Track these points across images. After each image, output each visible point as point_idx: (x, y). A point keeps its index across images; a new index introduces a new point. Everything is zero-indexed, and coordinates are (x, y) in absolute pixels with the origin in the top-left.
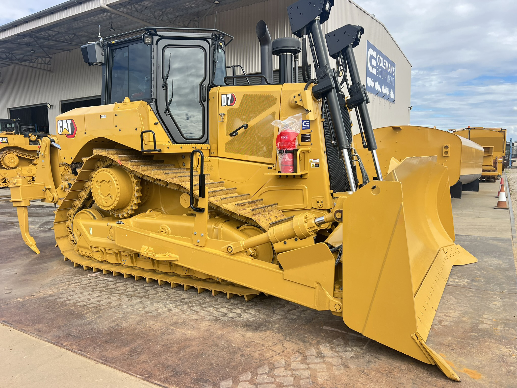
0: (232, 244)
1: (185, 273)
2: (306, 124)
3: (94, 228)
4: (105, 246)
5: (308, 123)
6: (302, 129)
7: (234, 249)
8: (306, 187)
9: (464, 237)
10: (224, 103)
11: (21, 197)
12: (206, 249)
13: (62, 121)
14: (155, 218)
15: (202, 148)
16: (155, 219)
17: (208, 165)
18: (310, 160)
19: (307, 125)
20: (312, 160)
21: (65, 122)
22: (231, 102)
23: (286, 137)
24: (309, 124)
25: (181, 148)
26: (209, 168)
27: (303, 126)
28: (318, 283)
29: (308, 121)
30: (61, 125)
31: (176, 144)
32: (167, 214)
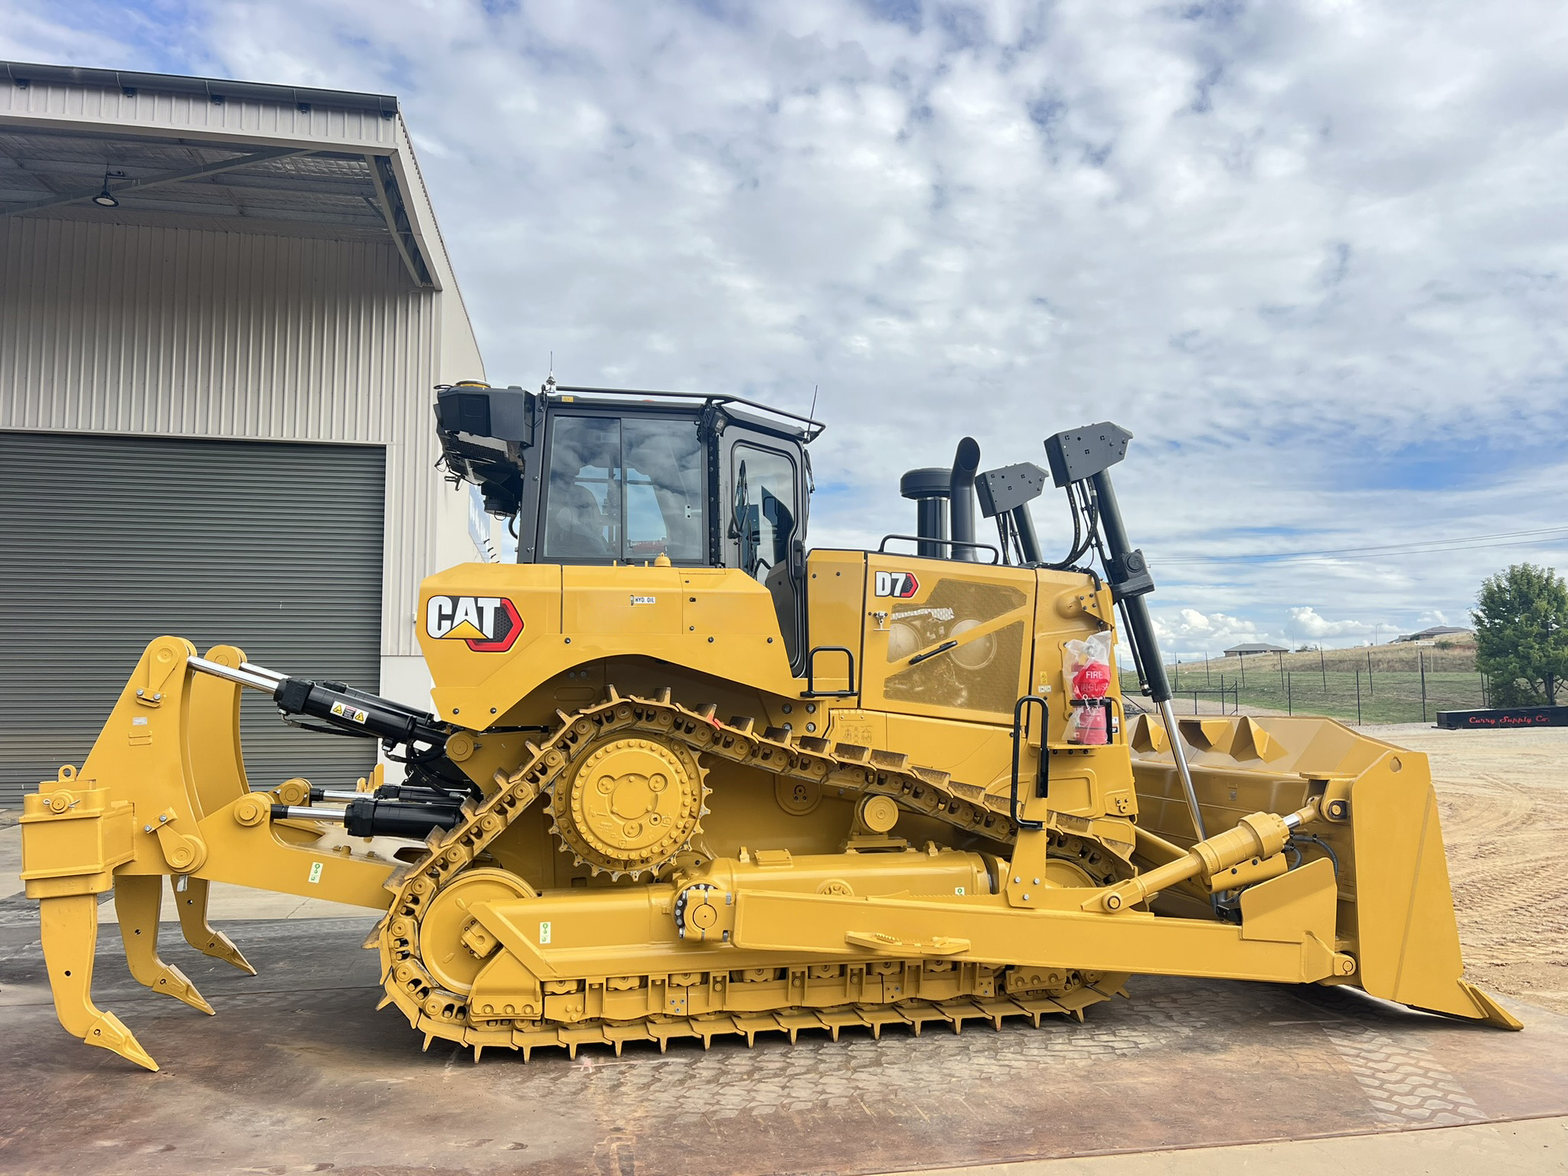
0: (1117, 892)
4: (610, 971)
7: (1123, 899)
8: (1089, 769)
10: (883, 589)
17: (856, 729)
22: (903, 590)
23: (1100, 675)
26: (860, 736)
28: (1309, 933)
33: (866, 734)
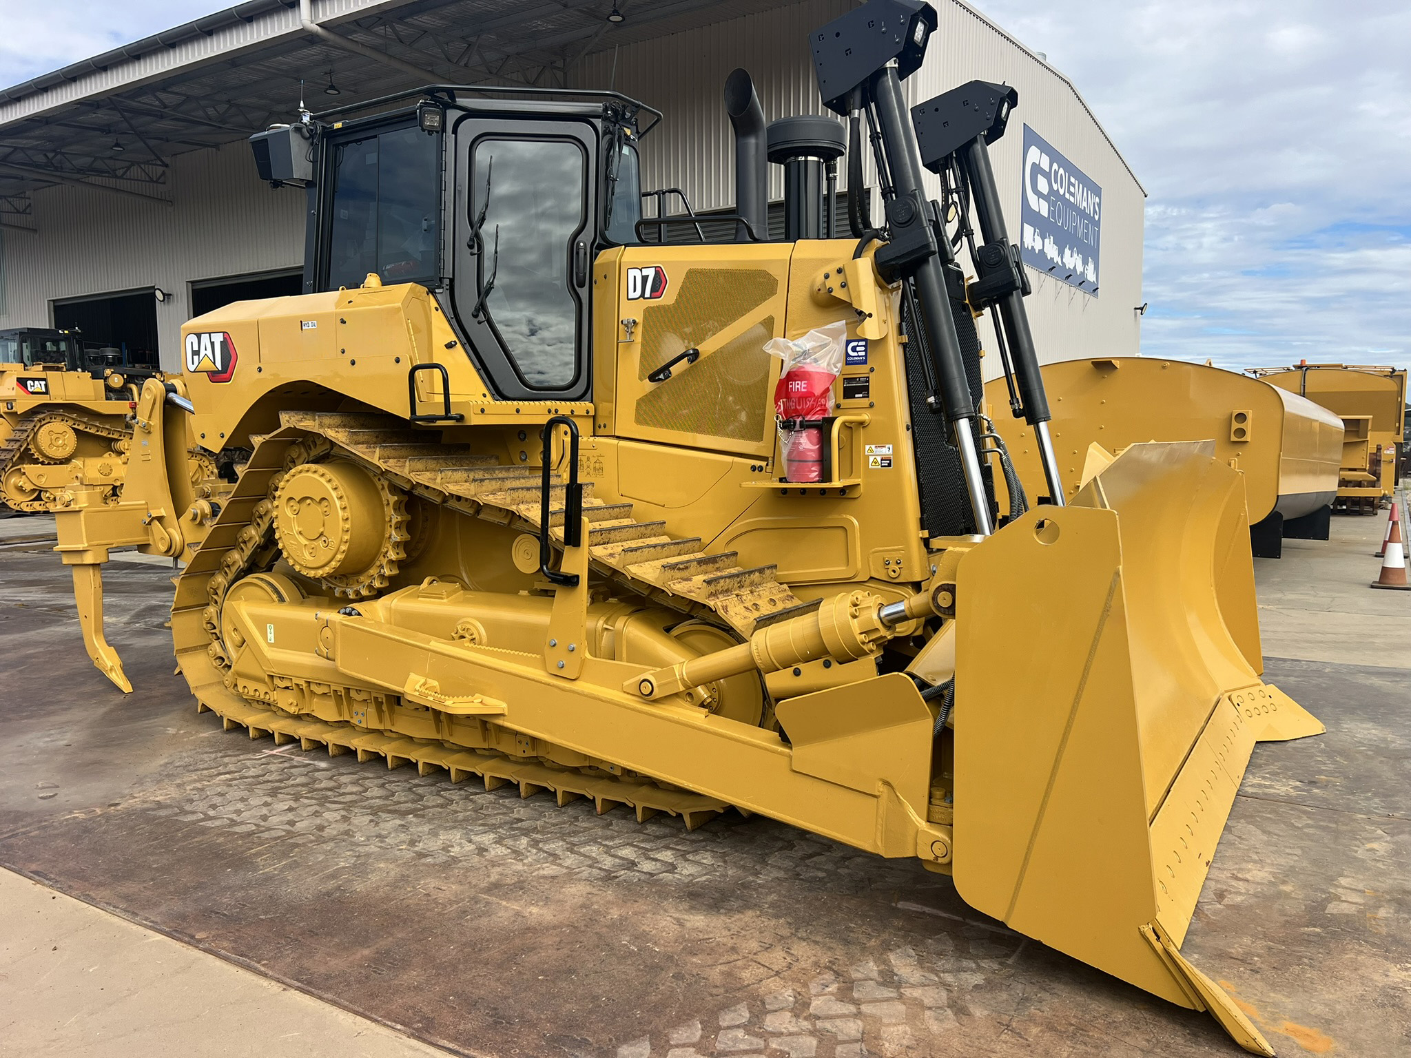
0: (651, 674)
1: (524, 752)
2: (858, 349)
3: (280, 625)
4: (307, 675)
5: (863, 348)
6: (846, 364)
7: (659, 686)
8: (855, 522)
9: (1288, 664)
10: (635, 291)
11: (85, 539)
12: (582, 686)
13: (199, 336)
14: (445, 601)
15: (572, 412)
16: (444, 604)
17: (588, 459)
18: (867, 447)
19: (860, 354)
20: (873, 447)
21: (205, 338)
22: (653, 290)
23: (803, 386)
24: (866, 351)
25: (518, 411)
26: (592, 467)
27: (848, 355)
28: (886, 783)
29: (863, 343)
30: (196, 348)
31: (504, 402)
32: (475, 590)
33: (597, 465)
